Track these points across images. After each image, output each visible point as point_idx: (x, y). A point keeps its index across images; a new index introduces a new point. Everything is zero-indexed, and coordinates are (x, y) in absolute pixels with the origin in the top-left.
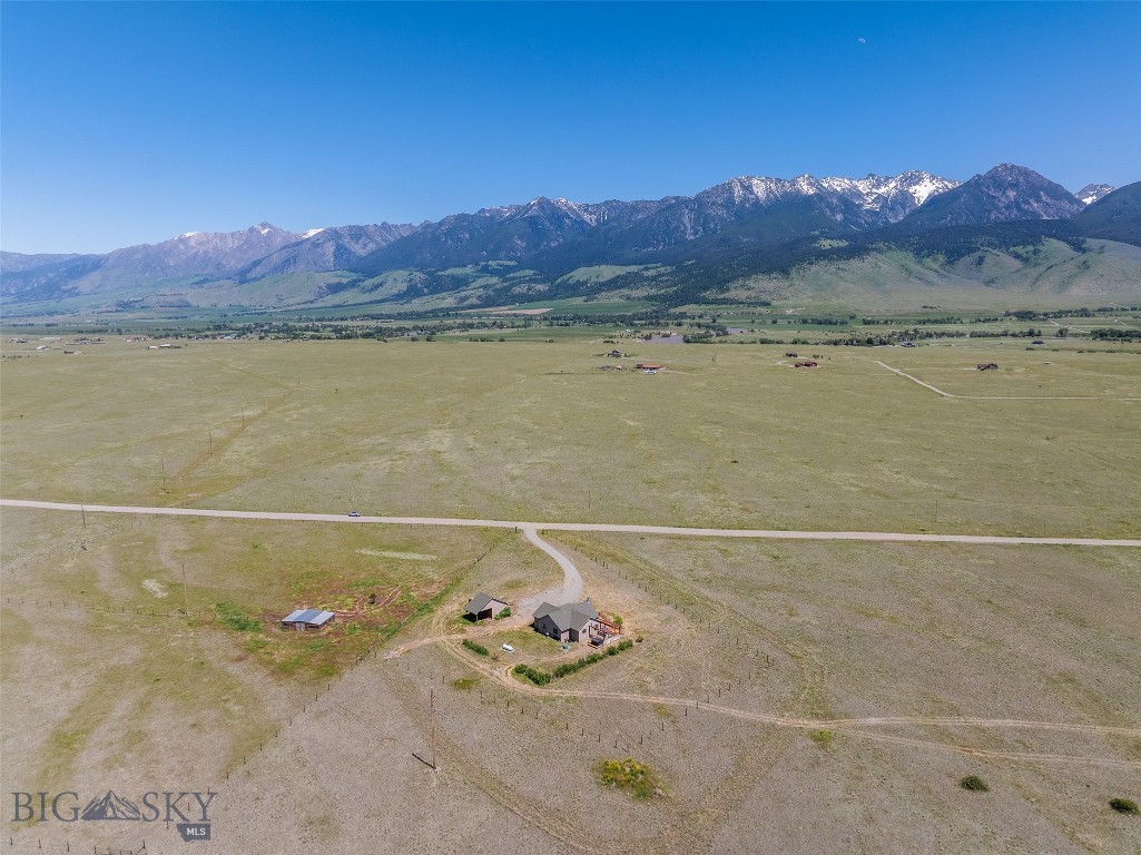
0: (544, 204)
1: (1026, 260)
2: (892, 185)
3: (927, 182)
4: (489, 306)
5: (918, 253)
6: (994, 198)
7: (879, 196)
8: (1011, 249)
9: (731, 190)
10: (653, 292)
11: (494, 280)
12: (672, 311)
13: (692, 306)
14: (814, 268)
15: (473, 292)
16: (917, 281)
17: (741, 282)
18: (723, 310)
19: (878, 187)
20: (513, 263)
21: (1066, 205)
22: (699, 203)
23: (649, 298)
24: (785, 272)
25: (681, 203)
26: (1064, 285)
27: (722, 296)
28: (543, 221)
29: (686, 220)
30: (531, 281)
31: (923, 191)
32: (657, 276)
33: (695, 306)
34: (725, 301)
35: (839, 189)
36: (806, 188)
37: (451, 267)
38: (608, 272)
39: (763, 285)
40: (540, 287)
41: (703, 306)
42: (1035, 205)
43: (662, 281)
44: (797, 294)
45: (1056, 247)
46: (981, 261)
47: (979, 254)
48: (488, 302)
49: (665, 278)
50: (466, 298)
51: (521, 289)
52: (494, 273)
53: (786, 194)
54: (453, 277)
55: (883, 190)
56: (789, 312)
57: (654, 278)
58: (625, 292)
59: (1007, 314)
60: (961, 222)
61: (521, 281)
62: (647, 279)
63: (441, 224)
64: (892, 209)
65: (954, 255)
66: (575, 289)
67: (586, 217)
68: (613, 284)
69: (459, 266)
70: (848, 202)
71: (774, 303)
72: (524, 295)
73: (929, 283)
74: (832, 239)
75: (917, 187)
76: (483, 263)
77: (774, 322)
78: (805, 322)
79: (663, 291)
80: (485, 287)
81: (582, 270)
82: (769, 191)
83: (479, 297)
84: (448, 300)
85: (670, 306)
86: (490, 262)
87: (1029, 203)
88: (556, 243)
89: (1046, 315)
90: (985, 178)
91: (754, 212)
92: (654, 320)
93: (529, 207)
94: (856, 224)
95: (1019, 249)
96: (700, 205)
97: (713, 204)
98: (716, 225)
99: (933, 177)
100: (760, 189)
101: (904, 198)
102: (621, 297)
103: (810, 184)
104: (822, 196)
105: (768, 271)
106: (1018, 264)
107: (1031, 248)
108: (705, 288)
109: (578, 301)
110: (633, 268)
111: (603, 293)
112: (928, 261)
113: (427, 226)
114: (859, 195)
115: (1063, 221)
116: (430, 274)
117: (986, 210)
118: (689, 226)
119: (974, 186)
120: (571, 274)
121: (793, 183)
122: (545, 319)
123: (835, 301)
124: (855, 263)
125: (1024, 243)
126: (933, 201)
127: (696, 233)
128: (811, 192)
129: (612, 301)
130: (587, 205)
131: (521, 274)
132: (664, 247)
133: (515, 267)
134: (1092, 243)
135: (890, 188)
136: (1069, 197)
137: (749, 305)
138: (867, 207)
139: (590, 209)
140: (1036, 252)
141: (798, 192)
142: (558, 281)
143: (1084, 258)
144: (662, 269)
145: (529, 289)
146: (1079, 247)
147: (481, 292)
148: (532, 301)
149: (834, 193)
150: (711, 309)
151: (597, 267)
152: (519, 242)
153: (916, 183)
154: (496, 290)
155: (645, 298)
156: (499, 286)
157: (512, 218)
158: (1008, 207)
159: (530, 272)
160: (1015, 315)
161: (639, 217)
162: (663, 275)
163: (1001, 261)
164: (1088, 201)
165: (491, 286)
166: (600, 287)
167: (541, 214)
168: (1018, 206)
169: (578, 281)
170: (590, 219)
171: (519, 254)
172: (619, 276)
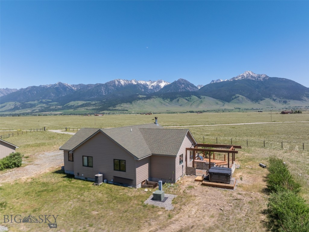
0: (60, 84)
1: (188, 100)
2: (155, 83)
3: (163, 82)
5: (163, 98)
6: (180, 86)
7: (152, 86)
8: (185, 98)
9: (115, 82)
10: (94, 108)
11: (44, 105)
12: (101, 112)
13: (106, 111)
14: (138, 102)
15: (37, 108)
16: (163, 105)
17: (119, 105)
18: (115, 112)
22: (106, 85)
23: (94, 109)
24: (131, 102)
25: (101, 85)
26: (198, 106)
28: (60, 88)
29: (103, 90)
30: (56, 105)
31: (163, 85)
32: (95, 104)
34: (115, 110)
35: (143, 83)
36: (134, 83)
37: (29, 101)
38: (80, 103)
39: (125, 106)
40: (59, 107)
41: (109, 111)
42: (188, 88)
44: (136, 106)
45: (194, 97)
46: (178, 100)
47: (178, 99)
48: (42, 111)
49: (97, 104)
50: (35, 110)
51: (54, 107)
52: (44, 103)
53: (129, 84)
54: (30, 104)
55: (153, 84)
56: (133, 112)
57: (94, 104)
58: (86, 108)
59: (187, 112)
60: (172, 92)
61: (53, 105)
62: (92, 104)
63: (27, 89)
64: (156, 89)
65: (172, 99)
66: (70, 107)
67: (73, 88)
68: (82, 106)
69: (32, 101)
70: (145, 87)
71: (129, 110)
72: (54, 109)
73: (167, 106)
74: (142, 95)
76: (40, 100)
79: (97, 107)
80: (41, 107)
81: (72, 102)
82: (125, 83)
84: (29, 111)
85: (100, 111)
86: (43, 100)
87: (187, 88)
88: (64, 95)
90: (177, 81)
91: (120, 88)
93: (55, 85)
94: (148, 92)
95: (186, 98)
96: (106, 86)
97: (110, 85)
98: (111, 91)
99: (164, 82)
100: (122, 82)
101: (158, 86)
102: (85, 109)
104: (138, 85)
105: (127, 102)
106: (187, 101)
107: (189, 98)
108: (109, 107)
109: (72, 110)
110: (88, 102)
111: (79, 108)
112: (166, 100)
113: (22, 89)
114: (147, 85)
115: (194, 92)
116: (23, 103)
117: (178, 89)
118: (103, 91)
119: (175, 83)
120: (69, 103)
121: (131, 81)
123: (144, 110)
124: (148, 100)
125: (187, 97)
126: (165, 87)
127: (105, 93)
128: (136, 84)
129: (82, 110)
130: (74, 85)
131: (53, 103)
132: (97, 96)
133: (51, 101)
134: (202, 96)
135: (155, 84)
136: (195, 87)
137: (122, 111)
138: (149, 88)
139: (75, 86)
140: (190, 99)
141: (132, 84)
142: (65, 105)
143: (201, 100)
144: (97, 102)
145: (56, 107)
146: (199, 97)
147: (40, 108)
148: (57, 110)
149: (141, 84)
150: (112, 112)
151: (77, 102)
152: (53, 95)
153: (161, 83)
154: (44, 108)
155: (92, 109)
156: (46, 107)
157: (50, 88)
158: (183, 89)
159: (56, 103)
160: (189, 112)
161: (89, 88)
162: (97, 103)
163: (183, 100)
164: (199, 88)
165: (43, 107)
166: (78, 107)
167: (59, 87)
168: (185, 88)
169: (71, 105)
170: (75, 89)
171: (52, 98)
172: (84, 104)
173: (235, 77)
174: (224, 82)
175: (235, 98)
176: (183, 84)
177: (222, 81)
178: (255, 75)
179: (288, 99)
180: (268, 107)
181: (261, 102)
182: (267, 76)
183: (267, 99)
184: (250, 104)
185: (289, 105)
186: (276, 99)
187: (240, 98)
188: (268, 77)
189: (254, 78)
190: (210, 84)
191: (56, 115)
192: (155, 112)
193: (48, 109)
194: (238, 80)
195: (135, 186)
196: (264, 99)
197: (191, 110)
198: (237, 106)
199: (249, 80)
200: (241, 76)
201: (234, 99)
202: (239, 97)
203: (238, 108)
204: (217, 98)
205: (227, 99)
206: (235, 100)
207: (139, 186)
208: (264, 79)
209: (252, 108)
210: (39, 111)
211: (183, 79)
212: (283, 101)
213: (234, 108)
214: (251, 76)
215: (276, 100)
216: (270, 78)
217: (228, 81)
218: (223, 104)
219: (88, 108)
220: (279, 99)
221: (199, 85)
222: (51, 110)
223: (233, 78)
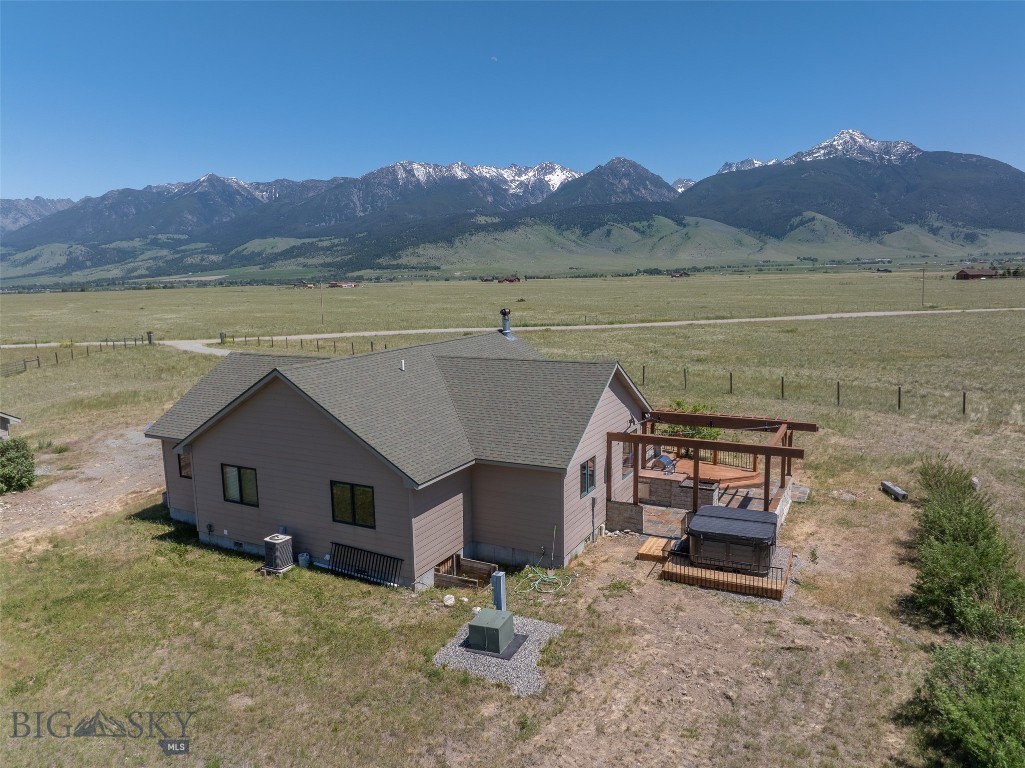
0: (213, 180)
1: (643, 233)
2: (531, 174)
3: (558, 172)
4: (160, 276)
5: (558, 226)
6: (613, 184)
7: (521, 183)
8: (631, 224)
9: (395, 172)
10: (329, 260)
11: (164, 252)
12: (350, 275)
13: (368, 271)
14: (474, 238)
15: (142, 264)
16: (559, 249)
17: (411, 250)
18: (398, 273)
19: (520, 175)
20: (185, 237)
21: (665, 192)
22: (367, 181)
23: (329, 265)
24: (449, 241)
25: (348, 183)
26: (673, 251)
27: (395, 263)
28: (214, 196)
29: (355, 199)
30: (203, 252)
31: (556, 179)
32: (332, 247)
33: (372, 271)
34: (398, 267)
35: (488, 176)
36: (460, 174)
37: (116, 241)
38: (282, 244)
39: (430, 252)
40: (213, 258)
41: (378, 271)
42: (643, 192)
43: (337, 251)
44: (465, 255)
45: (662, 221)
46: (609, 233)
47: (607, 227)
48: (159, 272)
49: (339, 248)
50: (135, 269)
51: (196, 259)
52: (162, 246)
53: (443, 178)
54: (119, 250)
55: (523, 178)
56: (458, 274)
57: (328, 249)
58: (301, 260)
59: (639, 272)
60: (589, 203)
61: (192, 253)
62: (322, 249)
63: (104, 198)
64: (532, 194)
65: (587, 229)
66: (250, 259)
67: (257, 194)
68: (289, 254)
69: (125, 239)
70: (496, 186)
71: (443, 267)
72: (197, 265)
73: (571, 251)
74: (486, 216)
75: (550, 176)
76: (151, 237)
79: (339, 259)
80: (154, 259)
81: (257, 242)
82: (429, 175)
83: (147, 269)
84: (115, 272)
85: (347, 271)
86: (160, 236)
87: (639, 190)
88: (228, 219)
89: (668, 271)
90: (605, 168)
91: (414, 192)
93: (197, 184)
94: (507, 206)
95: (637, 224)
96: (367, 185)
97: (379, 184)
98: (383, 203)
99: (563, 169)
100: (420, 173)
101: (541, 185)
102: (298, 265)
103: (464, 170)
104: (475, 181)
105: (435, 241)
106: (637, 236)
107: (645, 223)
108: (379, 256)
109: (255, 269)
110: (307, 241)
111: (280, 262)
112: (567, 233)
113: (87, 200)
114: (505, 181)
115: (664, 203)
116: (94, 247)
117: (607, 195)
118: (358, 203)
119: (597, 174)
120: (245, 246)
121: (450, 168)
122: (222, 285)
123: (495, 265)
124: (509, 235)
125: (640, 220)
126: (565, 186)
127: (364, 210)
128: (465, 177)
129: (288, 268)
130: (258, 184)
131: (192, 246)
132: (336, 222)
133: (186, 240)
134: (688, 219)
135: (529, 176)
136: (666, 186)
137: (421, 269)
138: (512, 191)
139: (261, 187)
140: (649, 227)
141: (454, 177)
142: (233, 252)
143: (685, 230)
144: (336, 241)
145: (202, 260)
146: (680, 223)
147: (151, 263)
148: (206, 270)
149: (483, 179)
150: (386, 273)
151: (270, 240)
152: (190, 217)
153: (550, 173)
154: (167, 262)
155: (322, 265)
156: (170, 257)
157: (181, 193)
158: (624, 192)
159: (204, 245)
160: (645, 272)
161: (310, 195)
162: (337, 245)
163: (624, 233)
164: (680, 190)
165: (161, 258)
166: (276, 257)
167: (211, 190)
168: (631, 192)
169: (253, 252)
170: (262, 196)
171: (190, 228)
172: (294, 247)
173: (805, 150)
174: (765, 168)
175: (802, 223)
176: (627, 175)
177: (757, 164)
178: (874, 146)
179: (982, 228)
180: (912, 253)
181: (888, 238)
182: (913, 149)
183: (910, 229)
184: (850, 246)
185: (984, 248)
186: (942, 227)
187: (818, 226)
188: (919, 150)
189: (871, 153)
190: (719, 176)
191: (204, 284)
192: (530, 273)
193: (176, 267)
194: (815, 162)
195: (409, 582)
196: (899, 229)
197: (653, 265)
198: (807, 250)
199: (852, 161)
200: (825, 148)
201: (798, 226)
202: (813, 219)
203: (809, 259)
204: (738, 226)
205: (774, 228)
206: (800, 232)
207: (426, 581)
208: (903, 157)
209: (858, 259)
210: (147, 272)
211: (625, 160)
212: (963, 236)
213: (793, 259)
214: (860, 146)
215: (941, 232)
216: (924, 153)
217: (778, 165)
218: (761, 244)
219: (310, 261)
220: (948, 228)
221: (680, 181)
222: (186, 269)
223: (796, 156)
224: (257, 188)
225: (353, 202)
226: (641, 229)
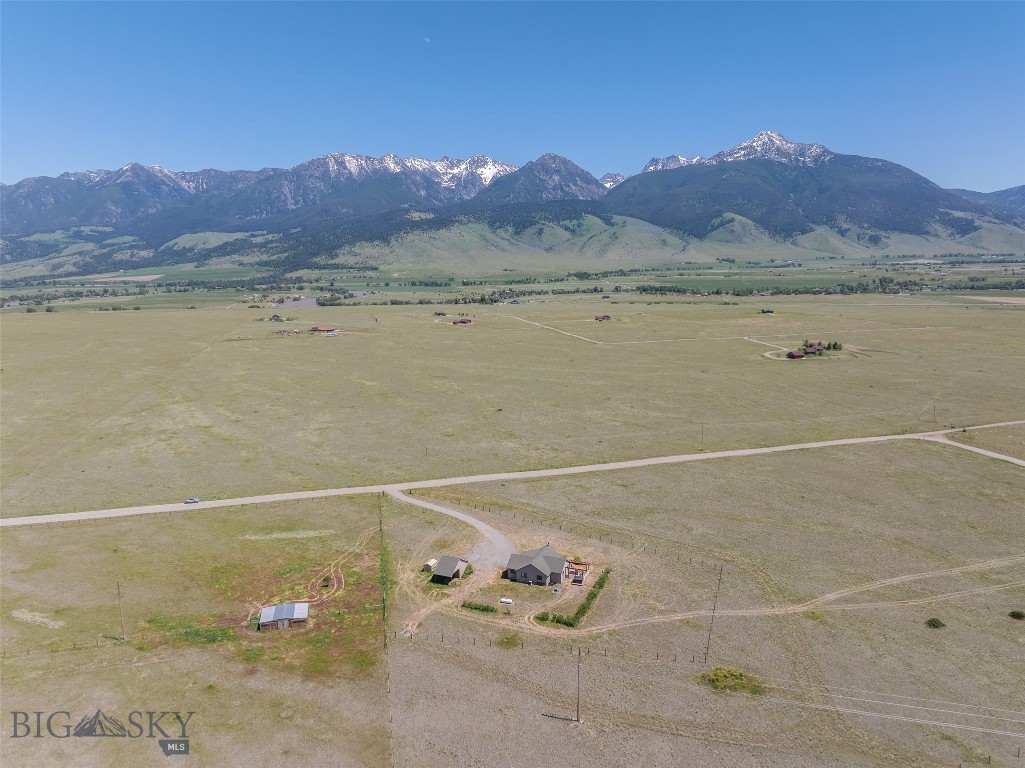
0: (136, 169)
1: (573, 231)
2: (463, 166)
3: (490, 165)
4: (90, 273)
5: (492, 224)
6: (545, 181)
7: (454, 176)
8: (561, 223)
9: (326, 164)
10: (265, 257)
11: (90, 246)
12: (288, 275)
13: (306, 271)
14: (410, 237)
15: (68, 259)
16: (494, 248)
17: (347, 249)
18: (336, 274)
19: (452, 168)
20: (108, 229)
21: (593, 187)
22: (297, 175)
23: (265, 264)
24: (385, 240)
25: (279, 174)
26: (602, 251)
27: (332, 262)
28: (138, 185)
29: (286, 191)
30: (131, 247)
31: (488, 173)
32: (266, 243)
33: (310, 271)
34: (336, 267)
35: (419, 167)
36: (392, 166)
37: (35, 233)
38: (215, 239)
39: (367, 251)
40: (144, 253)
41: (316, 271)
42: (574, 188)
43: (272, 248)
44: (401, 258)
45: (591, 220)
46: (540, 232)
47: (539, 226)
48: (86, 269)
49: (274, 245)
50: (61, 265)
51: (125, 256)
52: (88, 239)
53: (375, 171)
54: (40, 244)
55: (456, 171)
56: (396, 275)
57: (263, 245)
58: (236, 257)
59: (570, 275)
60: (521, 200)
61: (120, 248)
62: (256, 245)
63: (18, 186)
64: (465, 187)
65: (520, 227)
66: (182, 256)
67: (184, 184)
68: (223, 250)
69: (46, 232)
70: (429, 179)
71: (381, 267)
72: (127, 262)
73: (503, 250)
74: (420, 211)
75: (482, 169)
76: (76, 229)
77: (387, 285)
78: (414, 284)
79: (275, 257)
80: (80, 253)
81: (187, 236)
82: (361, 168)
83: (75, 264)
84: (37, 268)
85: (286, 271)
86: (82, 228)
87: (569, 186)
88: (154, 211)
89: (596, 275)
90: (536, 164)
91: (346, 186)
92: (274, 284)
93: (120, 173)
94: (440, 201)
95: (567, 223)
96: (298, 177)
97: (311, 176)
98: (315, 196)
99: (495, 162)
100: (352, 165)
101: (473, 179)
102: (233, 263)
103: (396, 163)
104: (407, 174)
105: (371, 240)
106: (567, 235)
107: (575, 222)
108: (315, 255)
109: (190, 267)
110: (240, 235)
111: (215, 259)
112: (501, 232)
114: (437, 174)
115: (593, 201)
116: (12, 240)
117: (538, 191)
118: (289, 196)
119: (528, 169)
120: (176, 240)
121: (381, 161)
122: (159, 285)
123: (432, 266)
124: (444, 233)
125: (571, 218)
126: (497, 181)
127: (296, 203)
128: (397, 170)
129: (224, 266)
130: (184, 174)
131: (119, 240)
132: (267, 214)
133: (111, 233)
134: (617, 219)
135: (461, 170)
136: (596, 182)
137: (360, 269)
138: (445, 184)
139: (187, 177)
140: (579, 225)
141: (386, 169)
142: (162, 248)
143: (613, 230)
144: (270, 237)
145: (132, 256)
146: (608, 222)
147: (77, 258)
148: (138, 268)
149: (416, 172)
150: (325, 274)
151: (202, 234)
152: (114, 208)
153: (483, 166)
154: (93, 257)
155: (258, 264)
156: (97, 253)
157: (101, 183)
158: (554, 188)
159: (130, 238)
160: (575, 275)
161: (240, 187)
162: (271, 242)
163: (555, 232)
164: (608, 186)
165: (88, 253)
166: (207, 255)
167: (135, 180)
168: (561, 188)
169: (184, 247)
170: (188, 186)
171: (114, 220)
172: (227, 243)
173: (726, 150)
174: (690, 166)
175: (722, 224)
177: (682, 160)
178: (790, 147)
179: (886, 230)
180: (821, 254)
181: (801, 239)
182: (826, 151)
183: (821, 231)
184: (766, 247)
185: (886, 250)
186: (849, 229)
187: (737, 227)
188: (830, 153)
189: (787, 155)
193: (105, 263)
194: (736, 162)
196: (812, 230)
198: (725, 251)
199: (769, 161)
200: (745, 148)
201: (718, 227)
202: (732, 220)
203: (727, 260)
204: (663, 224)
205: (695, 227)
206: (720, 233)
208: (816, 159)
209: (772, 261)
210: (74, 269)
211: (556, 156)
212: (867, 238)
213: (712, 260)
214: (778, 149)
215: (849, 233)
216: (836, 155)
217: (700, 164)
218: (684, 244)
219: (246, 259)
220: (855, 230)
221: (609, 176)
222: (117, 266)
223: (718, 156)
224: (183, 178)
225: (283, 193)
226: (571, 227)
